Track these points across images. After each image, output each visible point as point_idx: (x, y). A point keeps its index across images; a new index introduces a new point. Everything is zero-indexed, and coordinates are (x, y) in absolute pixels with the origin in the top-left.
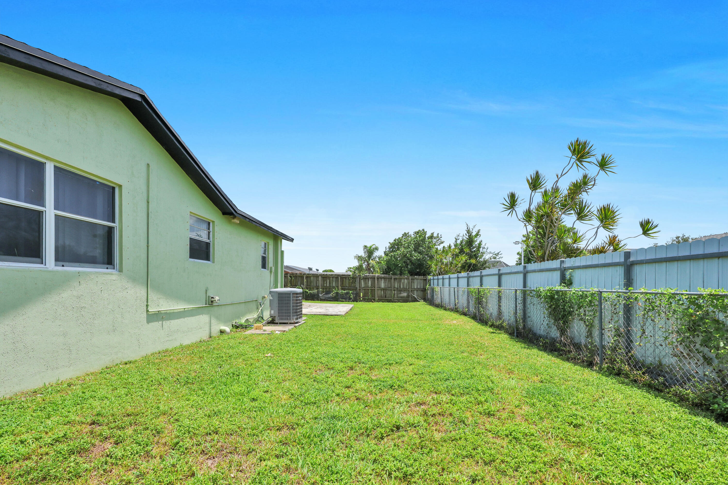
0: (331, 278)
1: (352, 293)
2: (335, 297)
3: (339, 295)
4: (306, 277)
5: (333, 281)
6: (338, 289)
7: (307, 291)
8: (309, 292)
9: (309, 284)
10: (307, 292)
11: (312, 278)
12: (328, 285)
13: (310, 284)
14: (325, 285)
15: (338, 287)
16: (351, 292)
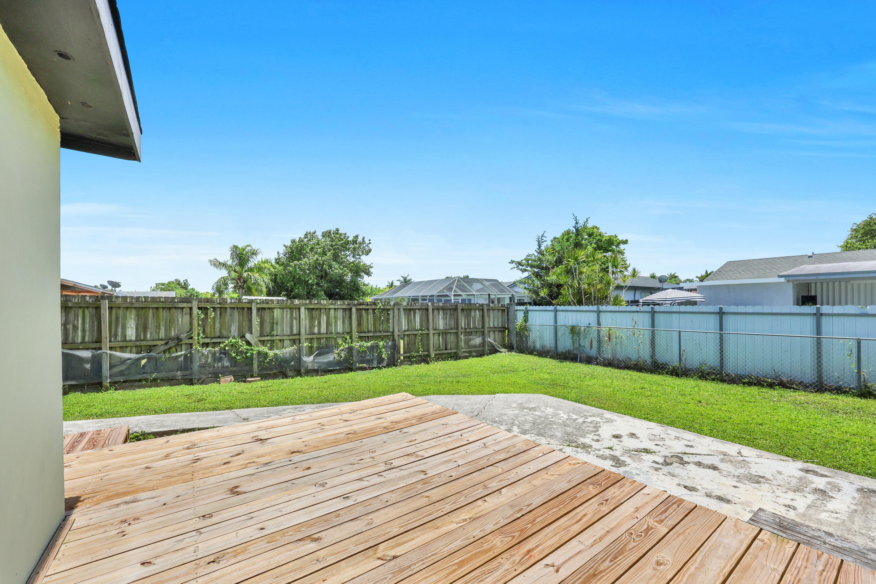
0: (332, 312)
1: (384, 347)
2: (346, 360)
3: (355, 353)
4: (258, 309)
5: (336, 318)
6: (351, 338)
7: (265, 349)
8: (271, 353)
9: (267, 329)
10: (266, 355)
11: (277, 313)
12: (323, 330)
13: (272, 330)
14: (316, 330)
15: (350, 333)
16: (381, 343)
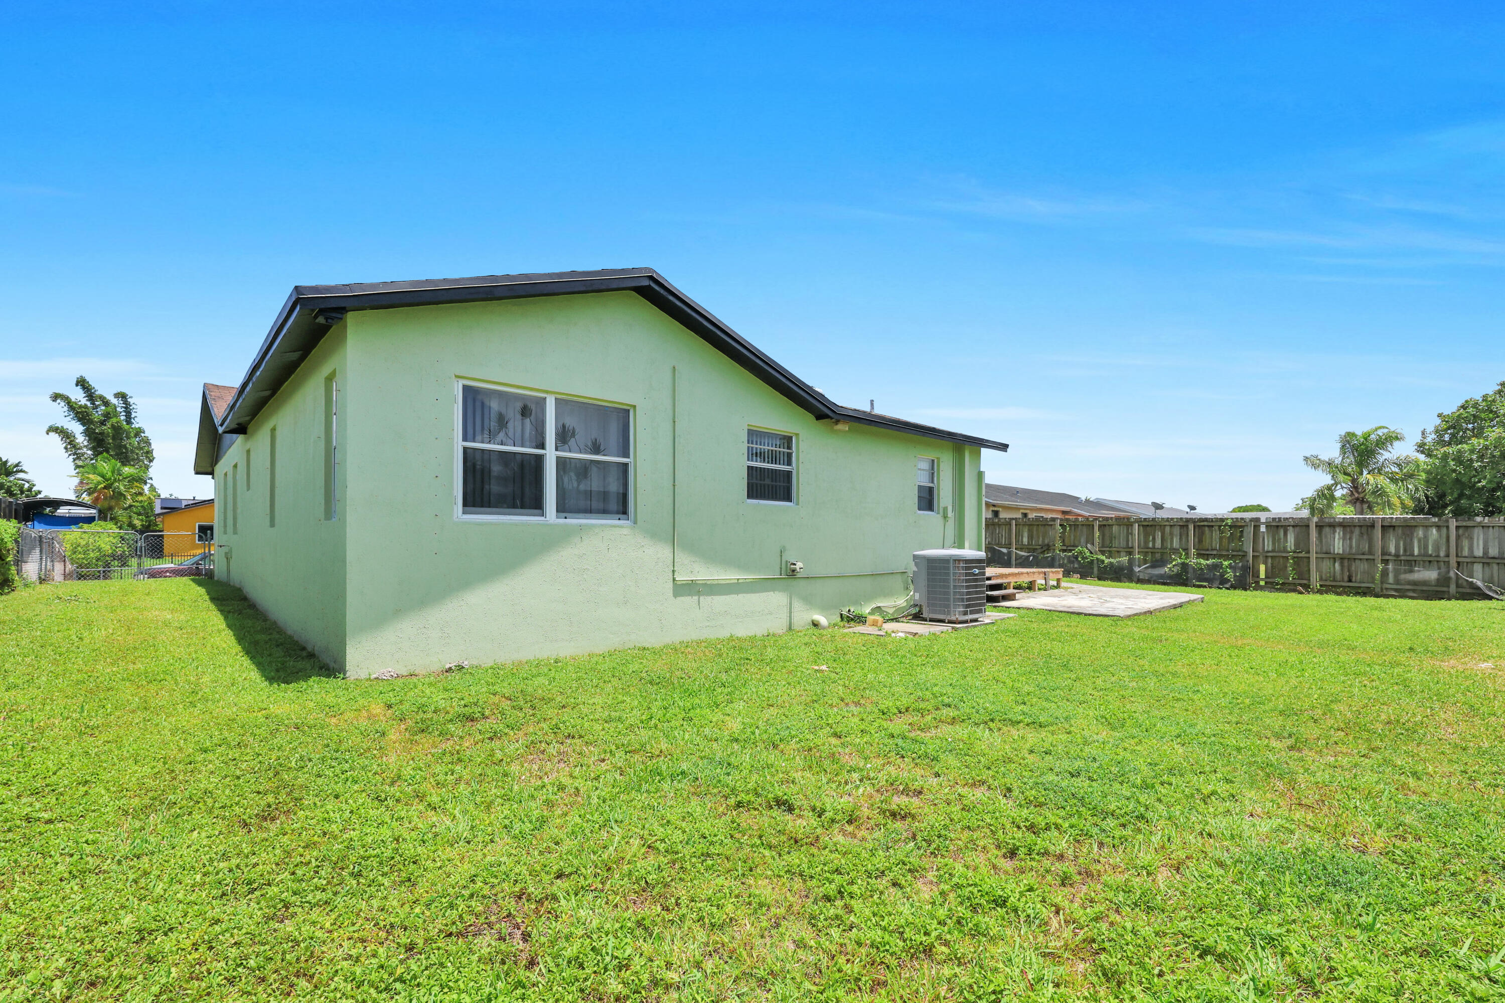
0: (1168, 529)
1: (1231, 566)
2: (1178, 575)
3: (1190, 570)
4: (1100, 526)
5: (1171, 534)
6: (1187, 554)
7: (1103, 558)
8: (1106, 561)
9: (1107, 542)
10: (1103, 561)
11: (1115, 529)
12: (1158, 544)
13: (1111, 542)
14: (1151, 545)
15: (1186, 550)
16: (1226, 563)
